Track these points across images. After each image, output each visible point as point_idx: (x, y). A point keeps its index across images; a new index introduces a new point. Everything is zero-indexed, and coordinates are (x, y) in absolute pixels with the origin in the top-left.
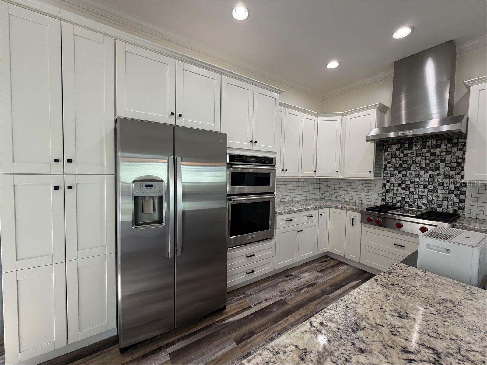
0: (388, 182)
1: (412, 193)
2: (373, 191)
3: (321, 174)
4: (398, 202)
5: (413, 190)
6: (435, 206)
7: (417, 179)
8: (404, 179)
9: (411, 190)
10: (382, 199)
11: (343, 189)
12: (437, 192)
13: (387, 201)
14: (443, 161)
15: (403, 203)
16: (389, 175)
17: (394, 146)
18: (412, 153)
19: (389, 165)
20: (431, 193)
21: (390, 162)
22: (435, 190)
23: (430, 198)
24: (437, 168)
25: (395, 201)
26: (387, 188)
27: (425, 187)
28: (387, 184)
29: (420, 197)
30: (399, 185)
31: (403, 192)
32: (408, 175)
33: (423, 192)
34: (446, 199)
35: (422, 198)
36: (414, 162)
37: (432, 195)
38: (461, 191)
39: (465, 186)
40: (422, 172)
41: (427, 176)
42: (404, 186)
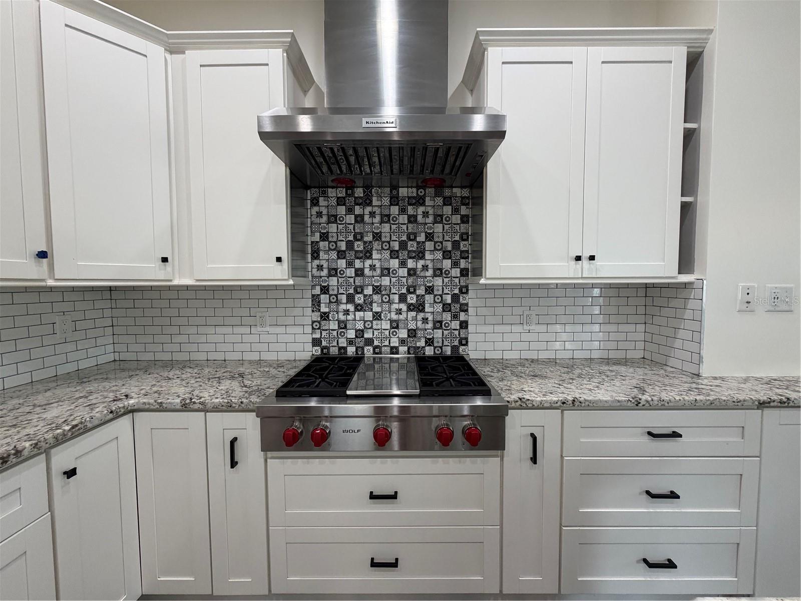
0: (325, 290)
1: (377, 316)
2: (290, 321)
4: (351, 342)
5: (379, 309)
6: (422, 343)
7: (386, 281)
8: (359, 281)
9: (376, 308)
10: (313, 339)
11: (201, 321)
12: (423, 310)
13: (324, 343)
14: (430, 237)
15: (362, 344)
16: (325, 272)
17: (331, 192)
18: (372, 214)
19: (323, 245)
20: (413, 314)
21: (324, 237)
22: (419, 307)
23: (412, 326)
24: (420, 254)
25: (343, 342)
26: (324, 309)
27: (403, 299)
28: (322, 296)
29: (395, 325)
30: (350, 299)
31: (359, 314)
32: (367, 272)
33: (399, 312)
34: (438, 324)
35: (397, 327)
36: (377, 236)
37: (415, 319)
38: (462, 305)
39: (467, 292)
40: (394, 263)
41: (403, 272)
42: (360, 299)
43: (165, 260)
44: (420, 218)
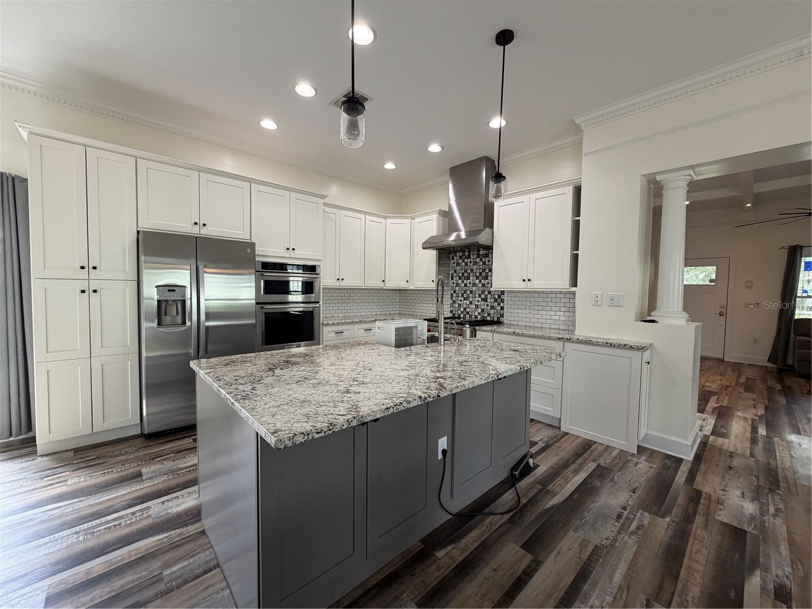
0: (455, 292)
1: (471, 303)
3: (391, 284)
4: (462, 313)
6: (486, 315)
7: (474, 289)
8: (465, 288)
9: (471, 300)
10: (451, 310)
12: (487, 301)
13: (454, 312)
15: (465, 314)
16: (455, 285)
17: (458, 254)
18: (470, 262)
19: (455, 274)
20: (483, 302)
21: (455, 271)
22: (485, 300)
23: (483, 307)
25: (459, 312)
26: (454, 299)
27: (480, 296)
28: (454, 294)
29: (477, 306)
30: (462, 295)
31: (465, 301)
32: (468, 285)
33: (478, 301)
34: (492, 307)
35: (477, 308)
36: (472, 270)
37: (484, 304)
38: (502, 299)
39: (504, 294)
40: (477, 281)
41: (480, 285)
42: (465, 295)
43: (407, 281)
44: (487, 263)
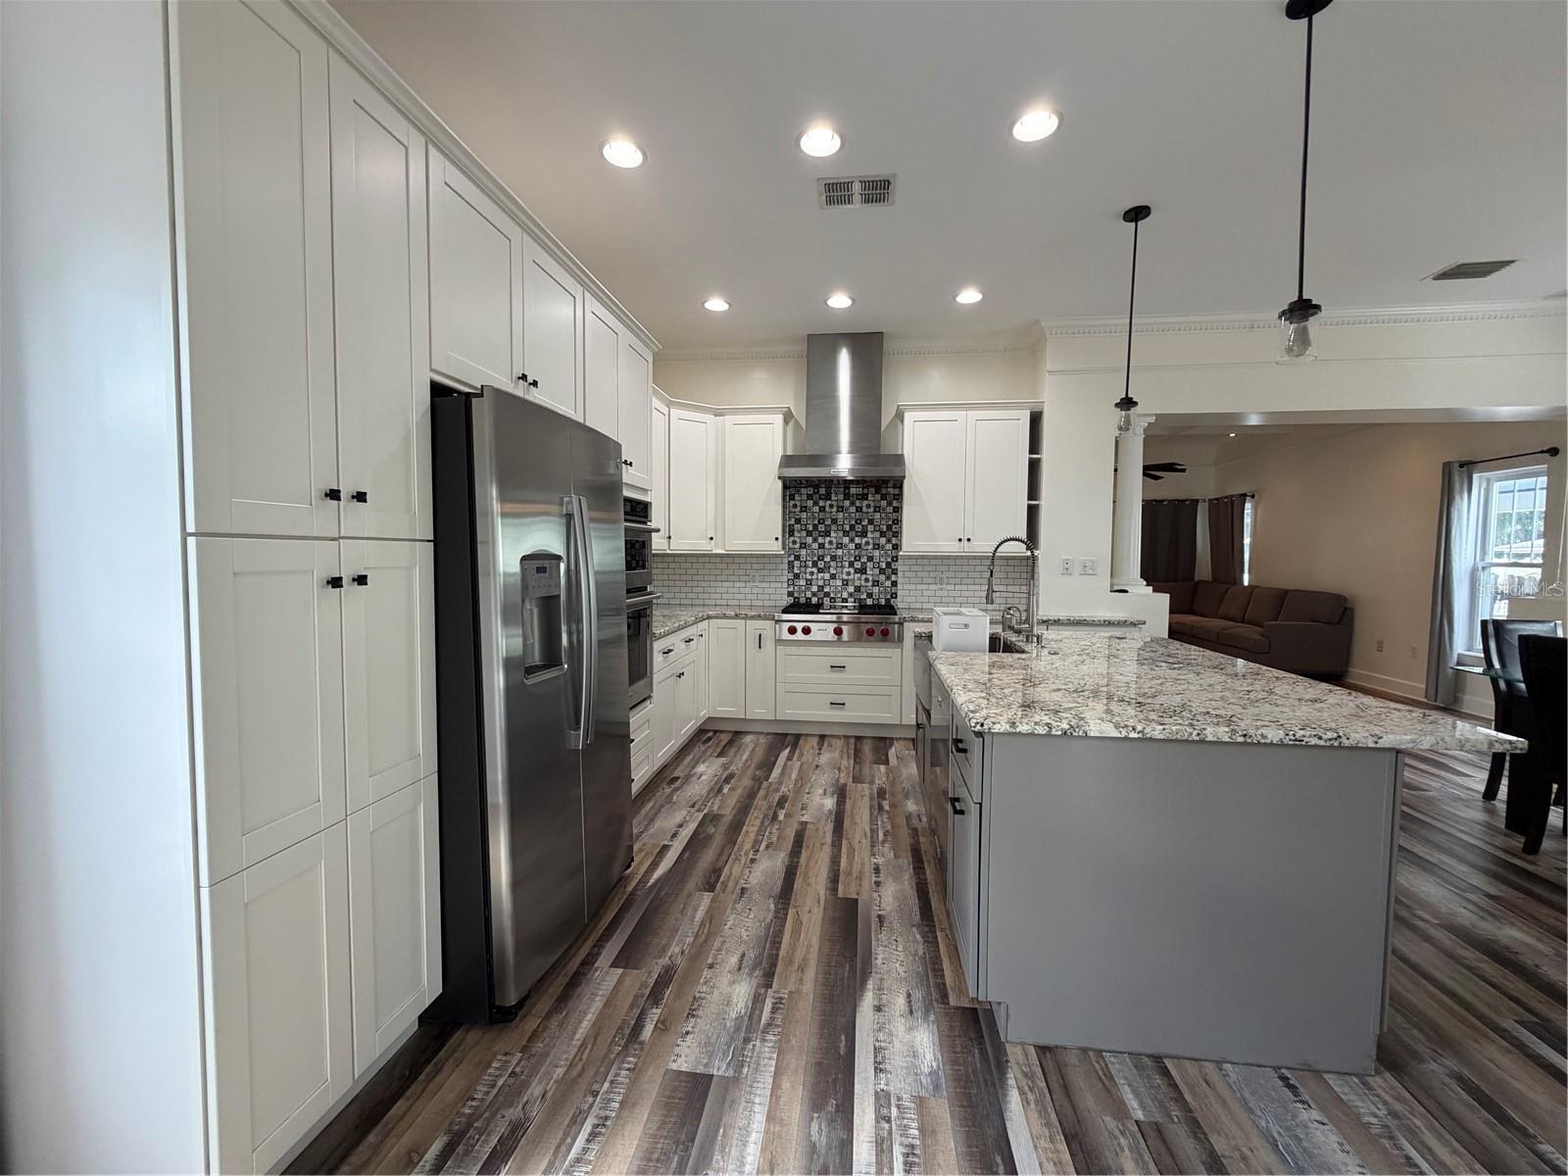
0: (797, 558)
1: (833, 577)
2: (773, 579)
4: (814, 594)
5: (834, 572)
6: (864, 596)
7: (840, 552)
8: (821, 552)
10: (789, 592)
11: (712, 578)
12: (865, 573)
13: (796, 595)
14: (871, 522)
15: (822, 596)
16: (798, 546)
17: (804, 491)
18: (831, 506)
20: (859, 575)
21: (798, 521)
22: (863, 571)
23: (857, 583)
24: (864, 534)
25: (809, 595)
26: (796, 571)
27: (851, 564)
28: (796, 562)
29: (846, 583)
30: (815, 564)
31: (821, 575)
32: (827, 545)
33: (849, 574)
34: (876, 583)
35: (847, 585)
36: (834, 521)
37: (860, 579)
38: (893, 570)
39: (897, 561)
40: (846, 540)
41: (852, 546)
42: (821, 564)
44: (864, 509)
